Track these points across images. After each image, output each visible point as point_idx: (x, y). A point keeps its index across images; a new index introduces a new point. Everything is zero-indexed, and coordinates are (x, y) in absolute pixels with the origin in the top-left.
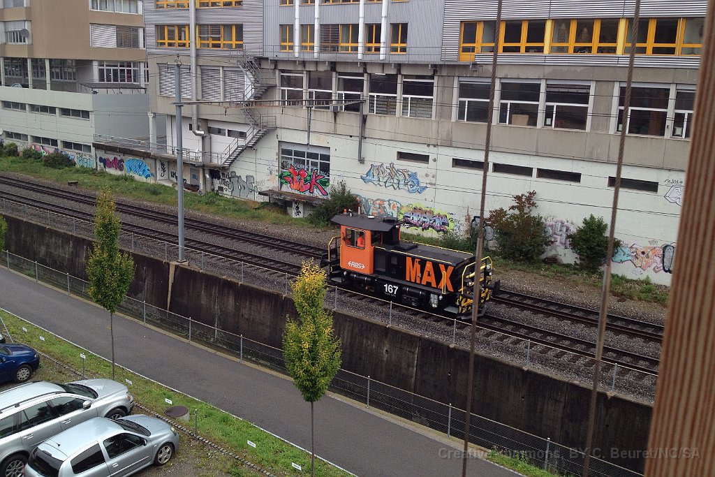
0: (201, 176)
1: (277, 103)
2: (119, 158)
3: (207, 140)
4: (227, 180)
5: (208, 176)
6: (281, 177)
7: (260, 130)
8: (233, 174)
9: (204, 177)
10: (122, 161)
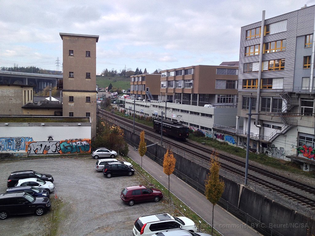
0: (258, 146)
1: (298, 115)
2: (222, 135)
3: (262, 130)
4: (270, 148)
5: (261, 146)
6: (298, 150)
7: (288, 127)
8: (273, 146)
9: (259, 146)
10: (223, 136)
